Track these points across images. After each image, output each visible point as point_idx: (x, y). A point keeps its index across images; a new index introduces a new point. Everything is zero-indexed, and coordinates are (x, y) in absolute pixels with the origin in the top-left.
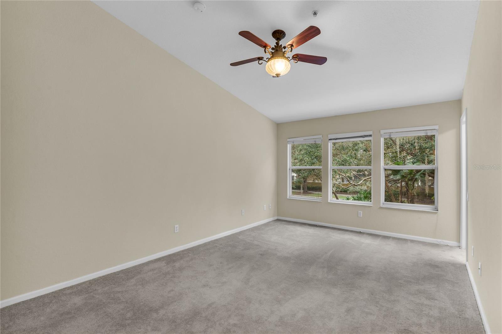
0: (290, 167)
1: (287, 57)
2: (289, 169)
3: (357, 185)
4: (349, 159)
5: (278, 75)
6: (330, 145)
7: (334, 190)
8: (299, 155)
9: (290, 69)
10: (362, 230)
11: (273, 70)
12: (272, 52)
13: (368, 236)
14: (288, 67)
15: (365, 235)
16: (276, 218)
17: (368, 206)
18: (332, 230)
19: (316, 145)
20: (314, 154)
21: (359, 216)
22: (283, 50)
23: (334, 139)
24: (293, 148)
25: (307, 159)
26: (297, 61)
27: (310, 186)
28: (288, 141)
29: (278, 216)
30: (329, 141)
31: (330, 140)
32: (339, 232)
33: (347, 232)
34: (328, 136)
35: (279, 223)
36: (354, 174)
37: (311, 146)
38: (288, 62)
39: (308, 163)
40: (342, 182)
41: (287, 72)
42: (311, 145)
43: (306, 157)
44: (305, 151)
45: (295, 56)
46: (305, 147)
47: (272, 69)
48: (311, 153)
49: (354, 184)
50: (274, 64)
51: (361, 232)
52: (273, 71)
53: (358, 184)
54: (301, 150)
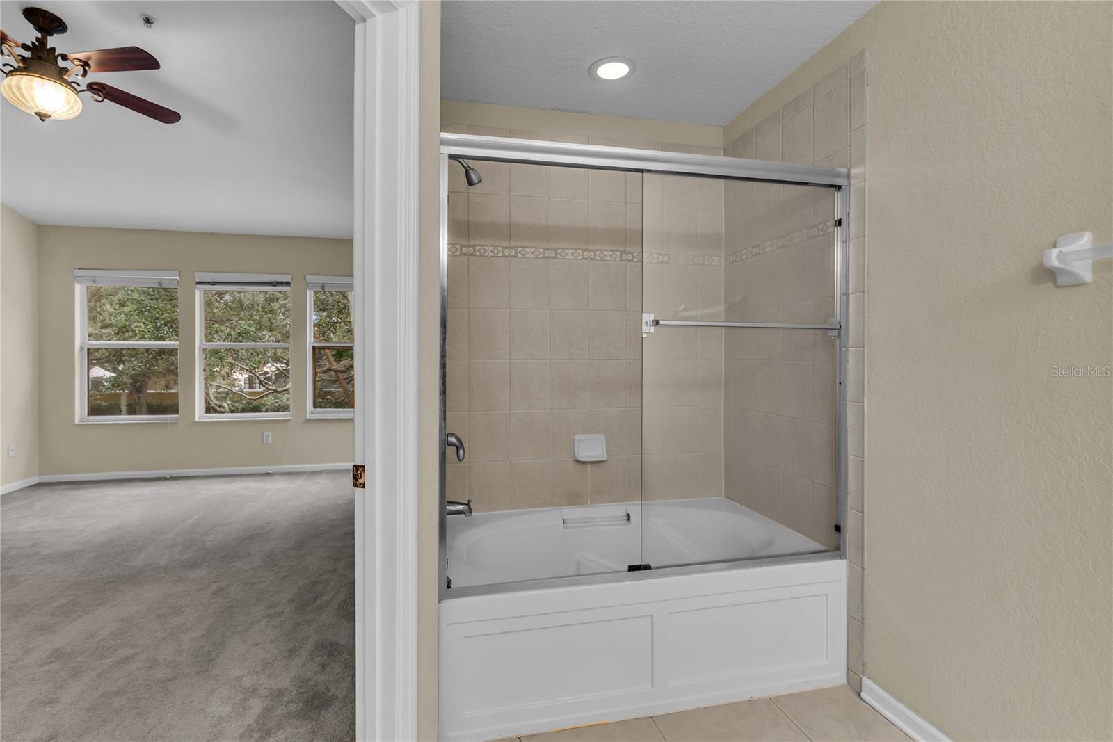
0: (82, 343)
1: (70, 81)
2: (82, 349)
3: (282, 392)
4: (253, 329)
5: (42, 116)
6: (198, 294)
7: (227, 406)
8: (116, 317)
9: (80, 111)
10: (270, 469)
11: (28, 102)
12: (23, 57)
13: (281, 477)
14: (76, 108)
15: (276, 477)
16: (35, 480)
17: (283, 420)
18: (204, 481)
19: (168, 294)
20: (163, 314)
21: (265, 442)
22: (61, 63)
23: (209, 283)
24: (95, 297)
25: (139, 325)
26: (100, 99)
27: (154, 402)
28: (76, 275)
29: (40, 475)
30: (197, 286)
31: (199, 283)
32: (221, 480)
33: (239, 479)
34: (193, 274)
35: (44, 492)
36: (279, 370)
37: (152, 295)
38: (73, 94)
39: (143, 335)
40: (250, 388)
41: (72, 116)
42: (153, 291)
43: (138, 321)
44: (135, 307)
45: (95, 87)
46: (136, 295)
47: (25, 98)
48: (154, 312)
49: (274, 388)
50: (30, 88)
51: (269, 473)
52: (26, 103)
53: (285, 388)
54: (122, 304)
